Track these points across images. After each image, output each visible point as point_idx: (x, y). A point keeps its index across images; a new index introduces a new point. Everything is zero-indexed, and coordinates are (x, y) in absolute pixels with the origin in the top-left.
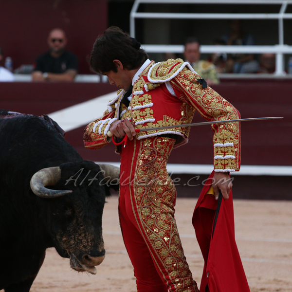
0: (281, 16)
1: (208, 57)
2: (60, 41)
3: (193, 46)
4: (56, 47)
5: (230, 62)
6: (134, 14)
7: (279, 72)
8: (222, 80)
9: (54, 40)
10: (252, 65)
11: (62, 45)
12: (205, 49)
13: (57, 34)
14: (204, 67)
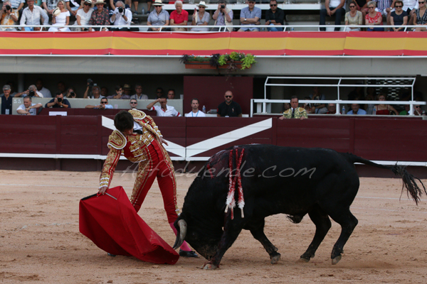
0: (339, 85)
1: (302, 105)
2: (230, 97)
3: (295, 100)
4: (228, 101)
5: (313, 108)
6: (266, 84)
7: (338, 113)
8: (309, 117)
9: (227, 97)
10: (324, 110)
11: (231, 99)
12: (300, 101)
13: (229, 93)
14: (301, 110)
